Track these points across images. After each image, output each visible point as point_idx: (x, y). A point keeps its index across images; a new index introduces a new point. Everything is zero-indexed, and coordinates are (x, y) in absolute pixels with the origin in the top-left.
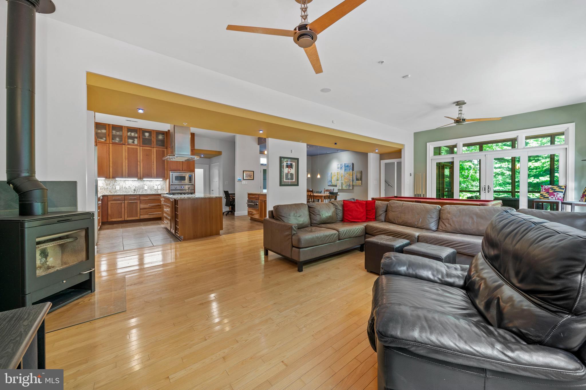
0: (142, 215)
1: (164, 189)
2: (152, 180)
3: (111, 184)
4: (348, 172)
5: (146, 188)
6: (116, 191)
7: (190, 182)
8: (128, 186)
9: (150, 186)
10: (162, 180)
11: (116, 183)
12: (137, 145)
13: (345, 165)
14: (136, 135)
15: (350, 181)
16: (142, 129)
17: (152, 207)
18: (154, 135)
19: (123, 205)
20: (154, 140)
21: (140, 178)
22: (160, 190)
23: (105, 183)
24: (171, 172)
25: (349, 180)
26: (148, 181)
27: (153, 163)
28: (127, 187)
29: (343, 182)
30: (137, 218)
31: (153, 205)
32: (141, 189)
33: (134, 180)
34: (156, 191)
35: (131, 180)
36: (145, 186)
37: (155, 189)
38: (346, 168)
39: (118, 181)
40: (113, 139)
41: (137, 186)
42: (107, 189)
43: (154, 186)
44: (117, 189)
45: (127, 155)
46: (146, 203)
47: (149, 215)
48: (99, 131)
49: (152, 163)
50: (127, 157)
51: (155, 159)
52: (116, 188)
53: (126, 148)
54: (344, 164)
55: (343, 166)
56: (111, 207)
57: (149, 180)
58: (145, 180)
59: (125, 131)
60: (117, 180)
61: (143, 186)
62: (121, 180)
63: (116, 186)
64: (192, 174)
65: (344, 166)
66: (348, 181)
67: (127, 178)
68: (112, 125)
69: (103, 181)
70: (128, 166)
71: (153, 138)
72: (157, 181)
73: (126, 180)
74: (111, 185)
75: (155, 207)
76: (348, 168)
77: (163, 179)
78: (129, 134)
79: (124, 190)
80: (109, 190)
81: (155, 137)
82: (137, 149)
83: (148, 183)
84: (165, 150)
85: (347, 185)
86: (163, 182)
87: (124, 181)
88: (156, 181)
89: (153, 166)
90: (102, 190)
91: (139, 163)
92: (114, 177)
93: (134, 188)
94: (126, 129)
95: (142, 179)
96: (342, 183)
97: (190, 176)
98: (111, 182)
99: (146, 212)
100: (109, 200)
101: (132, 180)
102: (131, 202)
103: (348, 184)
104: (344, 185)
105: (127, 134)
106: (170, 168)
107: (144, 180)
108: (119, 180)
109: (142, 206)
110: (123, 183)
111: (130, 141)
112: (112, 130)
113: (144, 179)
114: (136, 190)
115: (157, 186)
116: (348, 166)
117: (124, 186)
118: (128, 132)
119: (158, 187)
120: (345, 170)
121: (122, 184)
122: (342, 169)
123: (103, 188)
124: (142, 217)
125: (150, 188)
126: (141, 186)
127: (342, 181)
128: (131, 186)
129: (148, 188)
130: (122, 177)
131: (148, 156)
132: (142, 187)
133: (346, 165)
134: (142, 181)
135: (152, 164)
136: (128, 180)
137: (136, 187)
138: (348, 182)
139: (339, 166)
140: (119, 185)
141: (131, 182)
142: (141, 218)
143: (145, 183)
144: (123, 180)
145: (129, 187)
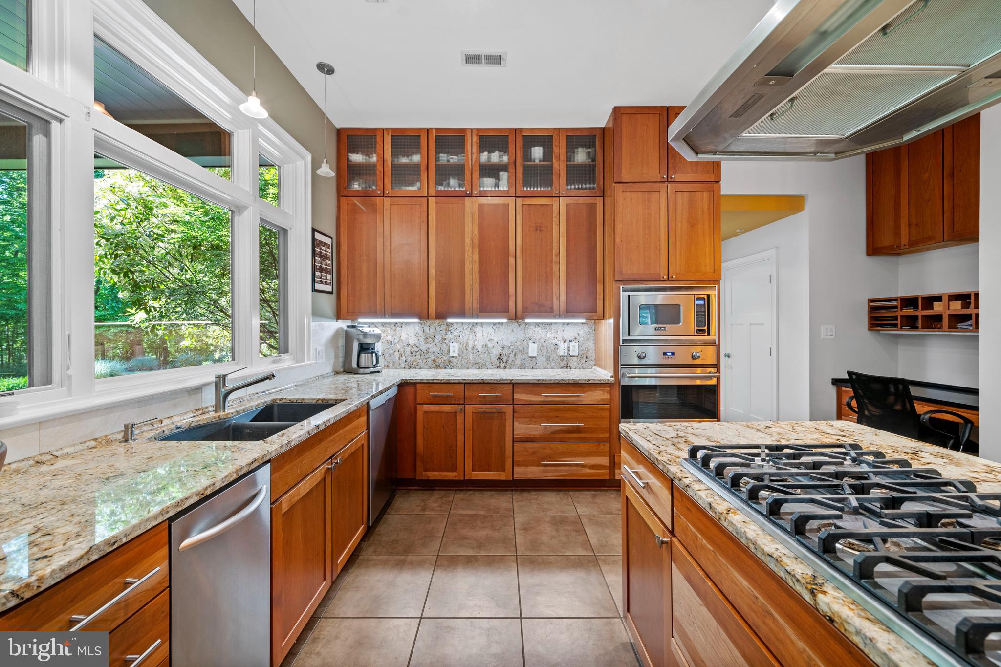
0: (519, 465)
1: (589, 354)
2: (551, 324)
3: (438, 337)
5: (533, 349)
6: (450, 361)
7: (701, 331)
8: (481, 344)
9: (545, 345)
10: (583, 320)
11: (449, 333)
12: (505, 195)
14: (505, 159)
16: (521, 130)
17: (557, 436)
18: (560, 148)
19: (460, 419)
20: (560, 167)
21: (516, 317)
22: (575, 359)
23: (421, 333)
24: (625, 290)
26: (537, 324)
27: (557, 255)
28: (479, 347)
30: (502, 476)
31: (558, 428)
32: (519, 356)
33: (499, 323)
34: (564, 363)
35: (489, 323)
36: (531, 344)
37: (562, 354)
39: (455, 326)
40: (438, 183)
41: (507, 344)
42: (427, 353)
43: (558, 343)
44: (451, 354)
45: (476, 232)
46: (533, 417)
47: (543, 468)
48: (405, 160)
49: (554, 259)
50: (476, 241)
51: (563, 240)
52: (449, 352)
53: (476, 208)
56: (424, 427)
57: (542, 323)
58: (529, 323)
59: (471, 144)
60: (451, 324)
61: (525, 342)
62: (463, 323)
63: (451, 344)
64: (708, 296)
67: (477, 317)
68: (437, 129)
69: (418, 328)
70: (479, 272)
71: (559, 159)
72: (568, 324)
73: (477, 323)
74: (436, 341)
75: (562, 436)
77: (588, 318)
78: (484, 156)
79: (471, 356)
80: (432, 356)
81: (563, 156)
82: (506, 205)
83: (539, 332)
84: (599, 202)
86: (586, 328)
87: (470, 326)
88: (563, 324)
89: (555, 268)
90: (414, 358)
91: (512, 260)
92: (441, 316)
93: (496, 352)
94: (475, 139)
95: (523, 318)
97: (699, 302)
98: (438, 329)
99: (534, 453)
100: (419, 400)
101: (494, 324)
102: (484, 412)
105: (478, 158)
106: (621, 273)
107: (527, 324)
108: (457, 323)
109: (522, 428)
110: (467, 332)
111: (488, 183)
112: (438, 152)
113: (527, 320)
114: (505, 358)
115: (566, 344)
117: (471, 345)
118: (481, 150)
119: (571, 349)
121: (466, 338)
123: (416, 349)
124: (521, 472)
125: (545, 351)
126: (519, 343)
128: (490, 345)
129: (540, 350)
130: (462, 314)
131: (540, 230)
132: (521, 348)
134: (522, 327)
135: (551, 262)
136: (482, 323)
137: (503, 348)
140: (457, 338)
141: (490, 330)
142: (516, 477)
143: (530, 332)
144: (469, 323)
145: (486, 345)
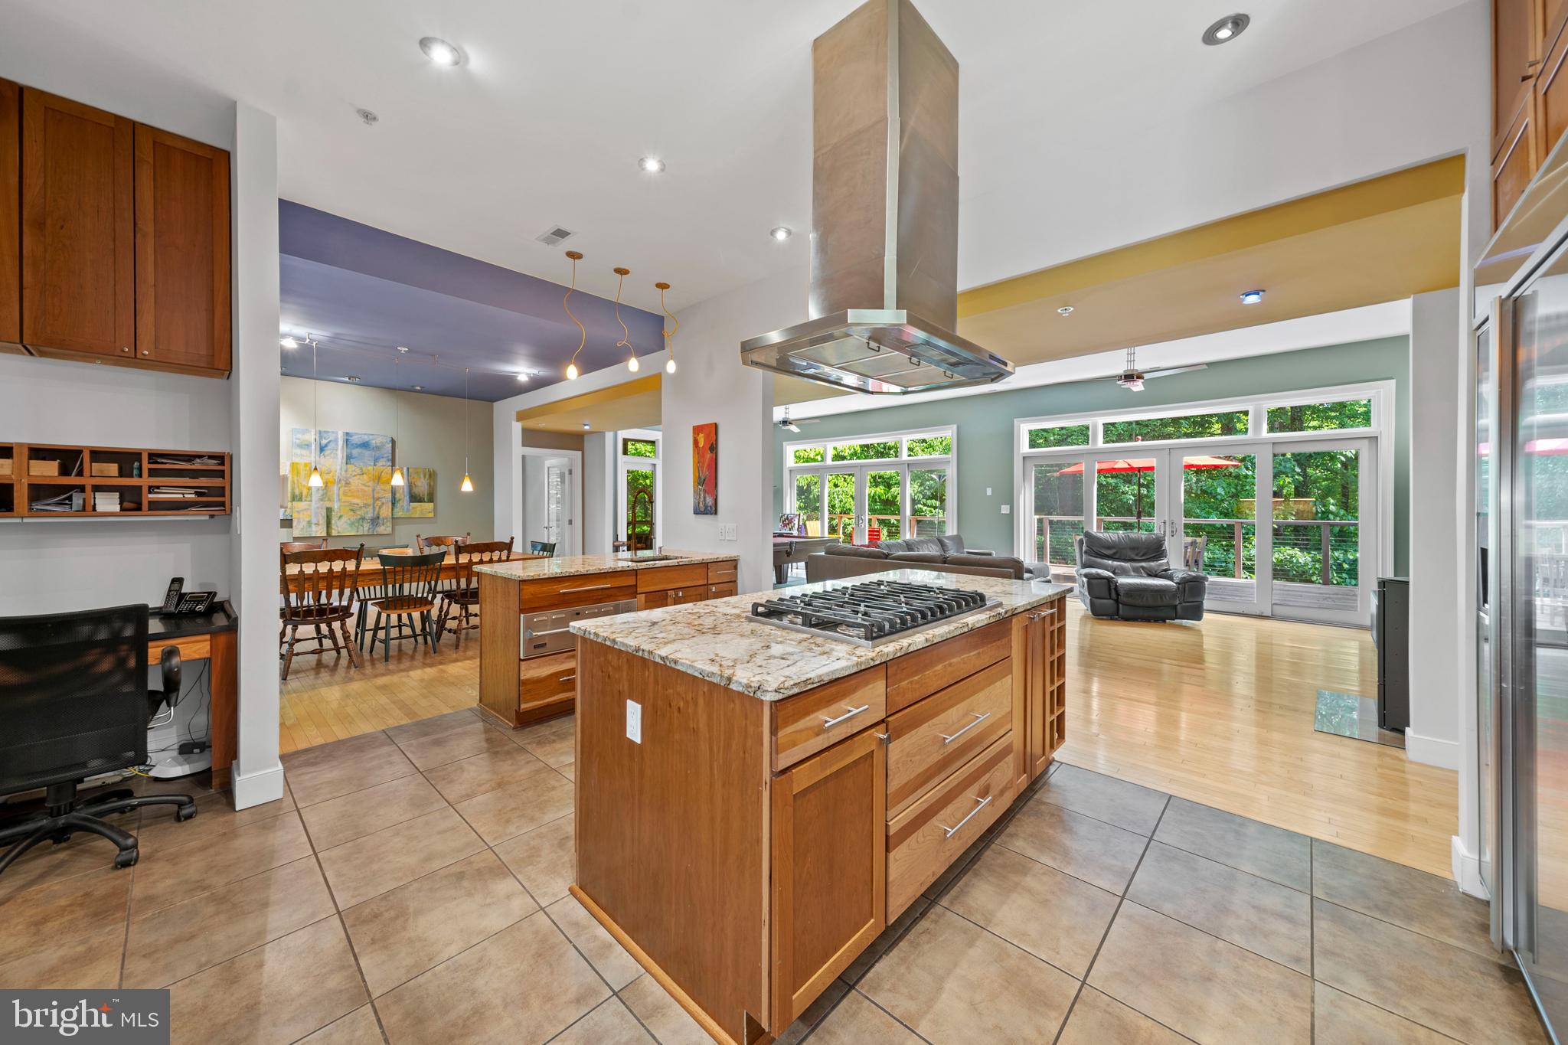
4: (370, 468)
13: (347, 440)
15: (379, 503)
25: (376, 499)
29: (336, 506)
38: (355, 452)
54: (340, 435)
55: (336, 440)
65: (340, 443)
66: (371, 501)
76: (367, 453)
85: (363, 519)
96: (329, 510)
103: (370, 515)
104: (340, 517)
116: (365, 445)
120: (349, 458)
122: (327, 452)
127: (328, 504)
133: (355, 440)
138: (366, 506)
139: (311, 437)
